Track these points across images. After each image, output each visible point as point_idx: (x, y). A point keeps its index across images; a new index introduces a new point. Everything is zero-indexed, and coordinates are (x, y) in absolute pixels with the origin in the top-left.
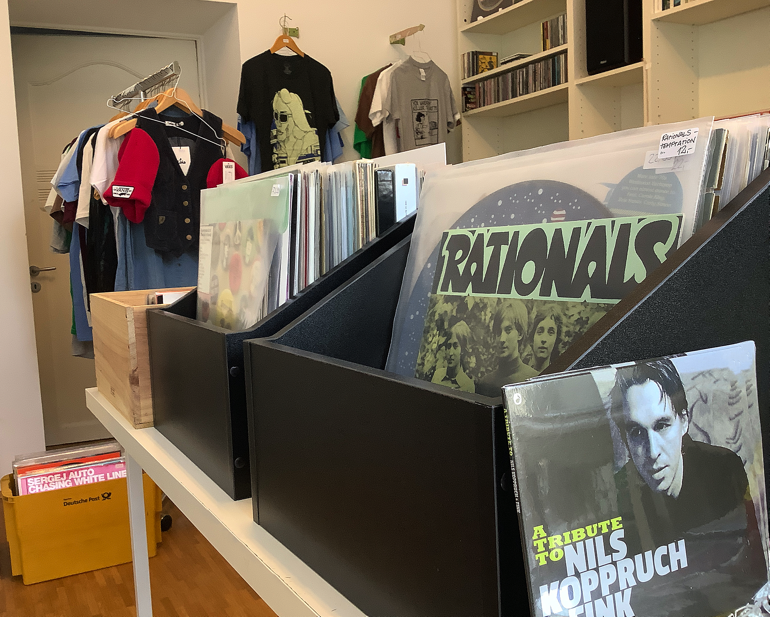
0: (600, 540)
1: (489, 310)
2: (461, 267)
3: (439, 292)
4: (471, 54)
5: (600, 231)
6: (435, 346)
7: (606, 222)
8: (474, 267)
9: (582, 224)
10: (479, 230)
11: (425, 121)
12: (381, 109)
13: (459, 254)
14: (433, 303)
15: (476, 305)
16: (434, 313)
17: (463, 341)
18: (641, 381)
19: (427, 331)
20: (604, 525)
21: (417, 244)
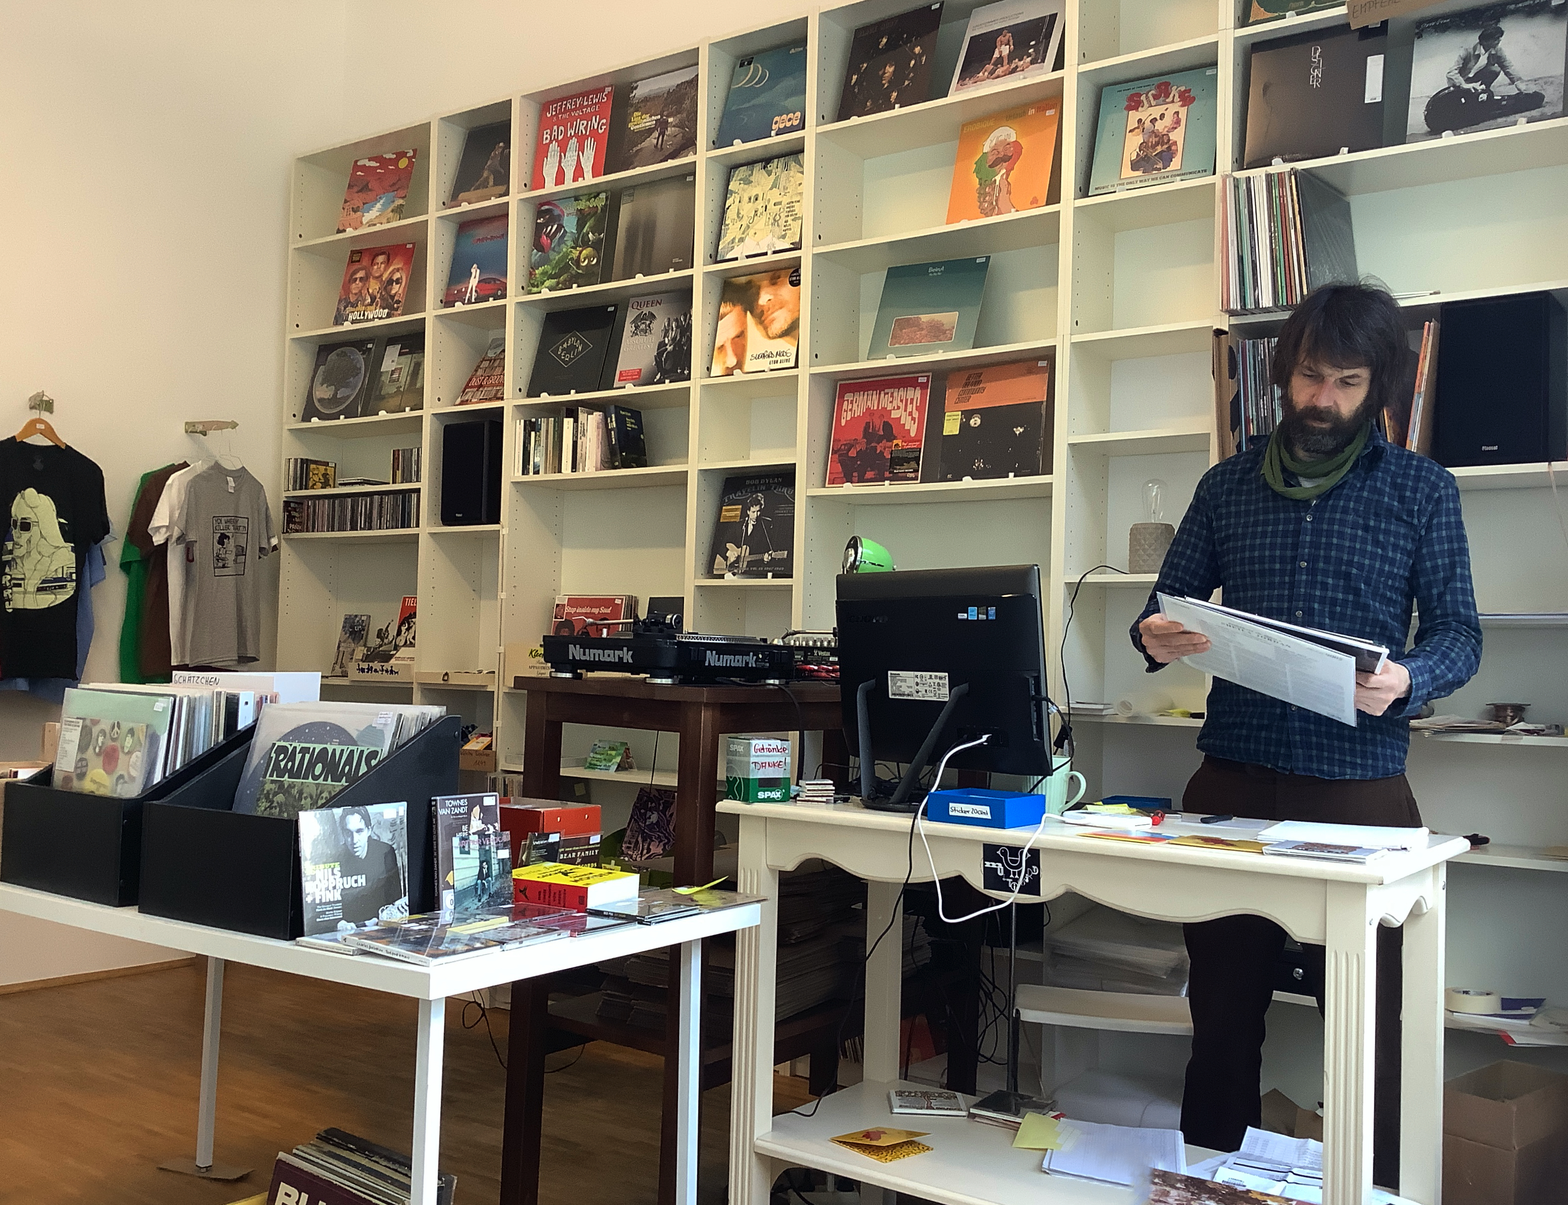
0: (330, 870)
1: (296, 788)
2: (282, 764)
3: (268, 777)
4: (299, 461)
5: (352, 751)
6: (263, 808)
7: (355, 748)
8: (290, 764)
9: (345, 748)
10: (294, 744)
11: (230, 544)
12: (167, 524)
13: (282, 756)
14: (264, 783)
15: (289, 785)
16: (264, 789)
17: (280, 805)
18: (352, 814)
19: (258, 800)
20: (332, 865)
21: (254, 748)
